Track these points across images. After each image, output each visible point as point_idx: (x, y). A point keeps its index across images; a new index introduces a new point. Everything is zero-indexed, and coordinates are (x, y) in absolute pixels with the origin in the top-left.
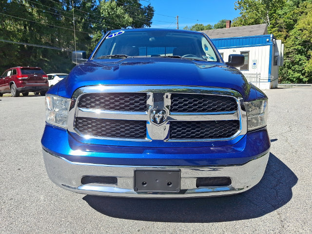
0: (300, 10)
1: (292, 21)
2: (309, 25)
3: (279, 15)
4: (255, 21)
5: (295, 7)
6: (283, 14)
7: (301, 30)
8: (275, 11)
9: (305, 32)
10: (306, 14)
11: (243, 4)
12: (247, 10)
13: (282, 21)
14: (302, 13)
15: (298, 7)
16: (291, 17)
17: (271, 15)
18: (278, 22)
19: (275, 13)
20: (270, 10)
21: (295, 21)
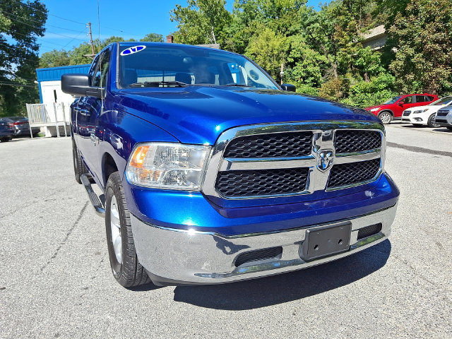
0: (250, 30)
1: (242, 42)
2: (262, 49)
3: (227, 33)
4: (198, 40)
5: (244, 25)
6: (232, 33)
7: (254, 54)
8: (222, 27)
9: (259, 57)
10: (258, 35)
11: (180, 15)
12: (186, 22)
13: (232, 42)
14: (253, 33)
15: (247, 25)
16: (241, 37)
17: (216, 32)
18: (227, 42)
19: (221, 30)
20: (216, 26)
21: (246, 43)
